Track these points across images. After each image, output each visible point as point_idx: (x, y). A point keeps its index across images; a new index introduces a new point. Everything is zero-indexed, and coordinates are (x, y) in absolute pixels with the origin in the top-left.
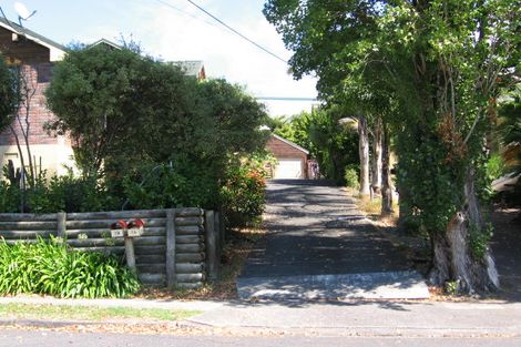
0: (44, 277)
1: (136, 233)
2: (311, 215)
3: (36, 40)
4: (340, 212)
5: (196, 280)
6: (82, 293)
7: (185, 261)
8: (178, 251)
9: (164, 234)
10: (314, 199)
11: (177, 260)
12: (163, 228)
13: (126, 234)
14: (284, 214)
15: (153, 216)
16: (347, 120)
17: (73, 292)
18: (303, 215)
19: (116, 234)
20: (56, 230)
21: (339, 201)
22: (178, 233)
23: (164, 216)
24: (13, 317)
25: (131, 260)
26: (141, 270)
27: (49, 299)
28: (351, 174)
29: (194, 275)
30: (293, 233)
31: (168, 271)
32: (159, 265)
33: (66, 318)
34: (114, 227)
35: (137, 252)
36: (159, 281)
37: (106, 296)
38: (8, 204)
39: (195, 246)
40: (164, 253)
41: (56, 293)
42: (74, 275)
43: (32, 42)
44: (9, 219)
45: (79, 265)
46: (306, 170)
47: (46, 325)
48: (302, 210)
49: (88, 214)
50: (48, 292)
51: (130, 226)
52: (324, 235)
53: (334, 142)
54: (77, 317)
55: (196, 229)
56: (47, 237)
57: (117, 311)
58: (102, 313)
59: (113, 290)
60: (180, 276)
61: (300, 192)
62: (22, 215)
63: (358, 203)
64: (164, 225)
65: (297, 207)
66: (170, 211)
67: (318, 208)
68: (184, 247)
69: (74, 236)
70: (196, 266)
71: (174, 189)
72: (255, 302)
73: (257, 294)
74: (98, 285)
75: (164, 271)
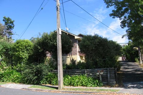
0: (83, 83)
1: (102, 73)
2: (130, 69)
3: (72, 35)
4: (137, 68)
5: (115, 83)
6: (92, 86)
7: (112, 79)
8: (110, 77)
9: (107, 73)
10: (129, 65)
11: (110, 79)
12: (107, 72)
13: (100, 74)
14: (124, 68)
15: (105, 70)
16: (135, 48)
17: (90, 86)
18: (129, 69)
19: (98, 73)
20: (84, 73)
21: (135, 65)
22: (110, 73)
23: (107, 69)
24: (80, 91)
25: (101, 79)
26: (103, 81)
27: (85, 87)
28: (136, 59)
29: (114, 82)
30: (129, 73)
31: (108, 81)
32: (106, 80)
33: (92, 91)
34: (97, 72)
35: (102, 77)
36: (106, 83)
37: (97, 87)
38: (74, 68)
39: (114, 76)
40: (107, 77)
41: (86, 86)
42: (90, 82)
43: (71, 35)
44: (74, 71)
45: (90, 80)
46: (123, 59)
47: (88, 93)
48: (128, 68)
49: (91, 70)
50: (84, 86)
51: (101, 72)
52: (136, 73)
53: (132, 53)
54: (94, 91)
55: (114, 72)
56: (82, 74)
57: (102, 90)
58: (99, 90)
59: (98, 85)
60: (111, 82)
61: (126, 64)
62: (77, 70)
63: (140, 66)
64: (107, 71)
65: (127, 67)
66: (108, 69)
67: (131, 67)
68: (112, 76)
69: (89, 74)
70: (114, 80)
71: (108, 64)
72: (129, 88)
73: (129, 86)
74: (95, 84)
75: (107, 81)
